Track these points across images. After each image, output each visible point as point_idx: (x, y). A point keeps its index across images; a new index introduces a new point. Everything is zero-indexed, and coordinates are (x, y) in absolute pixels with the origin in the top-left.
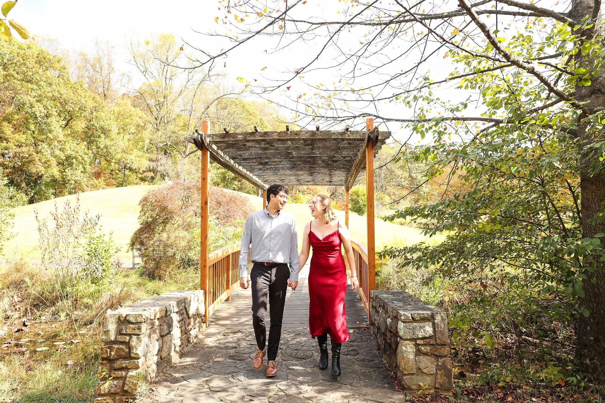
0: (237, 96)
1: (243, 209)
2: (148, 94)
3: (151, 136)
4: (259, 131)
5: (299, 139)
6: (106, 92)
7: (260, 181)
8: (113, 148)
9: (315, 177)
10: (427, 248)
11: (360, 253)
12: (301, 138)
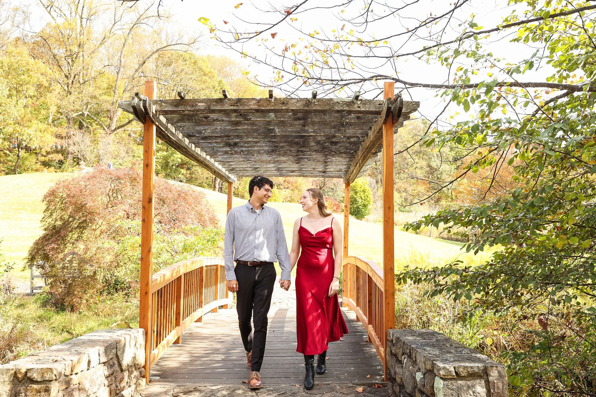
0: (186, 48)
1: (196, 209)
2: (54, 40)
3: (59, 102)
4: (229, 97)
5: (287, 111)
7: (224, 170)
9: (302, 165)
10: (466, 269)
11: (371, 275)
12: (290, 108)
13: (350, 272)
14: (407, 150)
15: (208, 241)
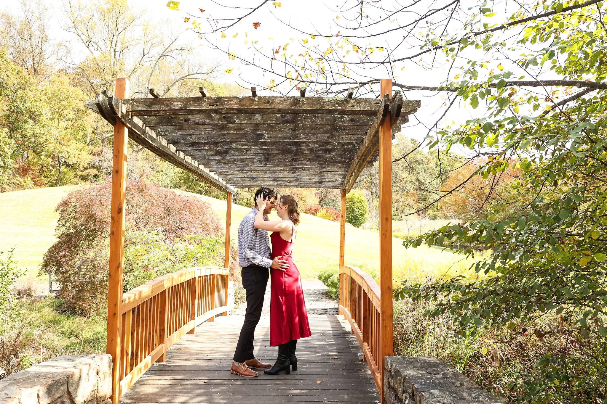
0: (206, 76)
1: (201, 218)
2: (92, 71)
3: (94, 124)
5: (273, 111)
6: (36, 66)
7: (221, 180)
8: (44, 137)
9: (299, 175)
10: (469, 286)
11: (366, 291)
12: (276, 107)
13: (346, 281)
14: (404, 157)
15: (209, 249)
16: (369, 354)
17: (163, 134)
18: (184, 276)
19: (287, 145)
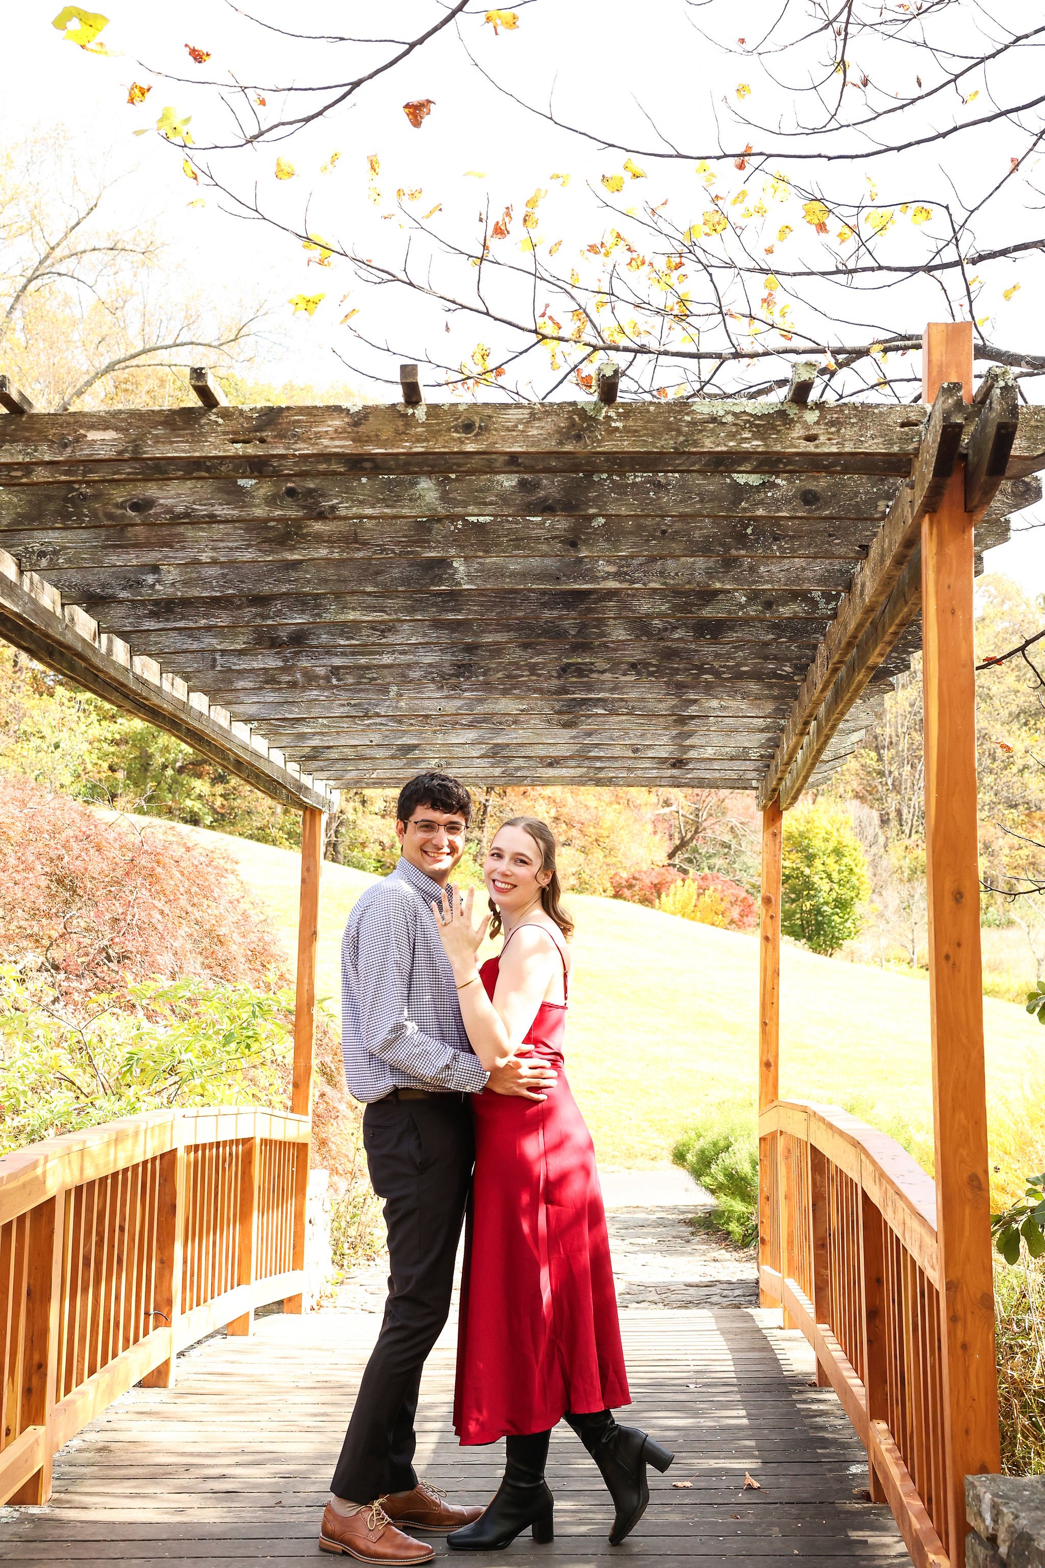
1: (197, 914)
4: (224, 401)
5: (489, 463)
7: (277, 756)
9: (589, 734)
11: (876, 1198)
12: (499, 447)
13: (788, 1167)
14: (1022, 649)
15: (228, 1038)
16: (896, 1471)
17: (44, 562)
18: (128, 1143)
19: (544, 605)
